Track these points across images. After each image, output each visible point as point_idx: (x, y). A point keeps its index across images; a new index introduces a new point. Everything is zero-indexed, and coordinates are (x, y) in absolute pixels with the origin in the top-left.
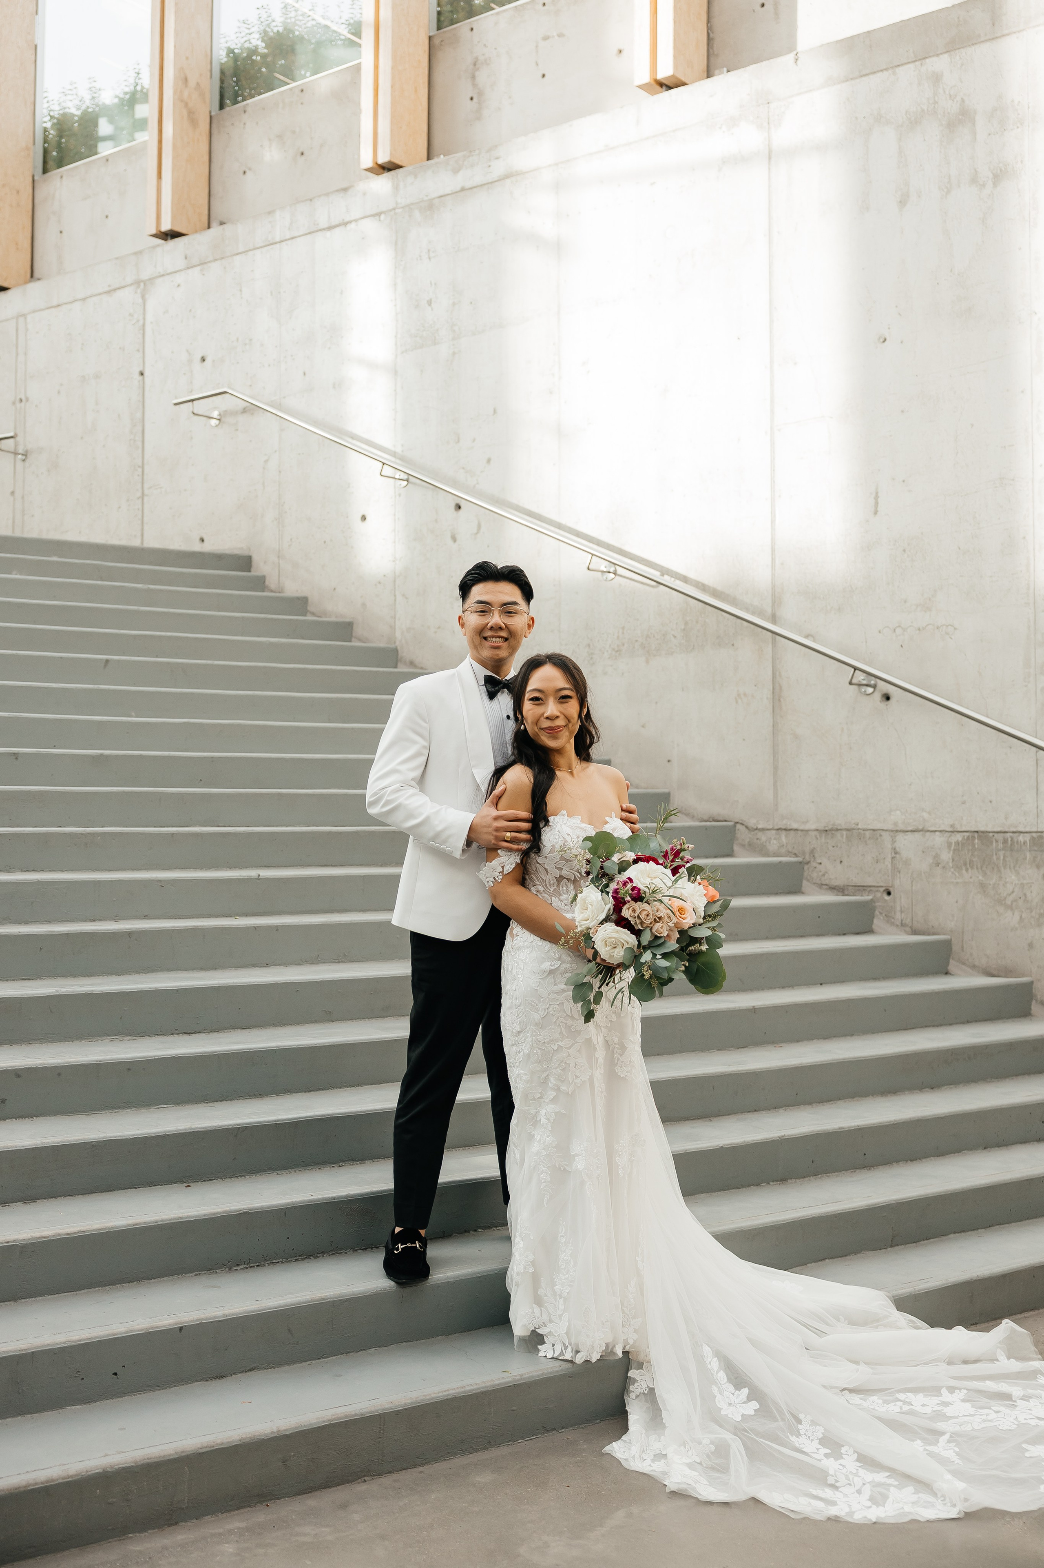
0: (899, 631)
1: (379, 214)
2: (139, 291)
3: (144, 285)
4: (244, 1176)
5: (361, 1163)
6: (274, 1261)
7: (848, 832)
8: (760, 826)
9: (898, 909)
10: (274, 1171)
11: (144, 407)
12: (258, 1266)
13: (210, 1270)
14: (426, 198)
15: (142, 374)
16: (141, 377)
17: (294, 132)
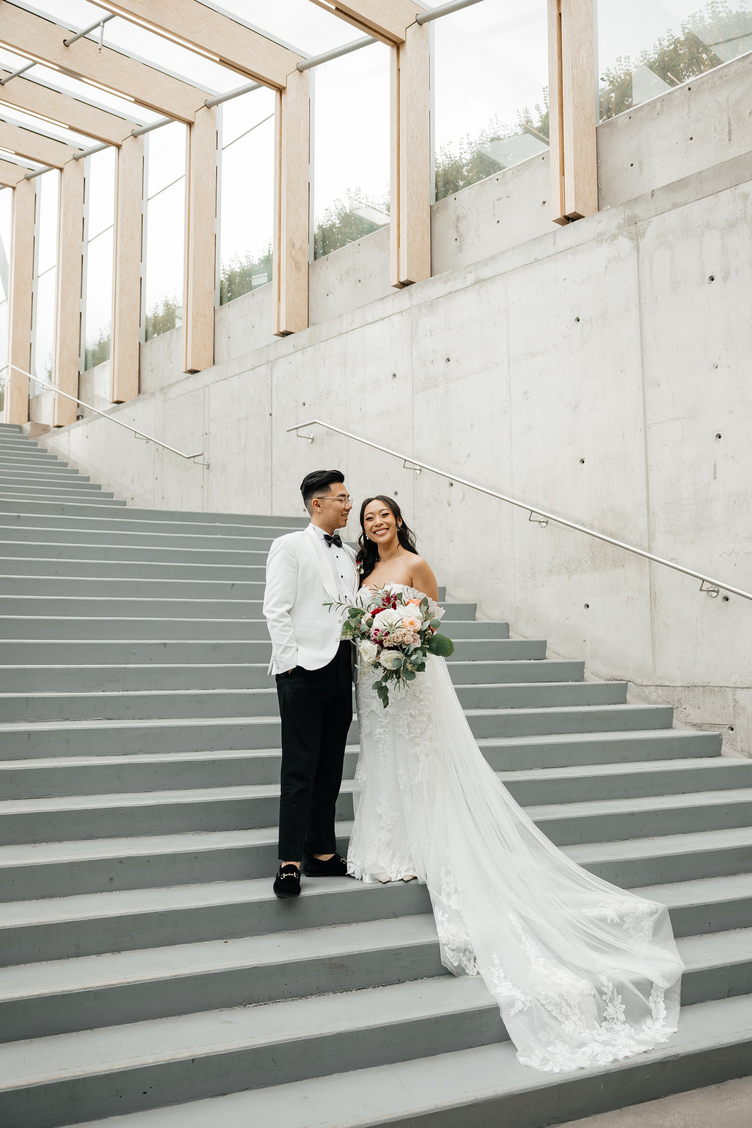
0: (733, 555)
1: (402, 312)
2: (269, 367)
3: (271, 364)
4: (266, 934)
5: (348, 925)
6: (276, 1001)
7: (703, 688)
8: (644, 684)
9: (739, 740)
10: (287, 931)
11: (272, 434)
12: (265, 1004)
13: (231, 1007)
14: (429, 300)
15: (271, 415)
16: (270, 417)
17: (355, 269)
